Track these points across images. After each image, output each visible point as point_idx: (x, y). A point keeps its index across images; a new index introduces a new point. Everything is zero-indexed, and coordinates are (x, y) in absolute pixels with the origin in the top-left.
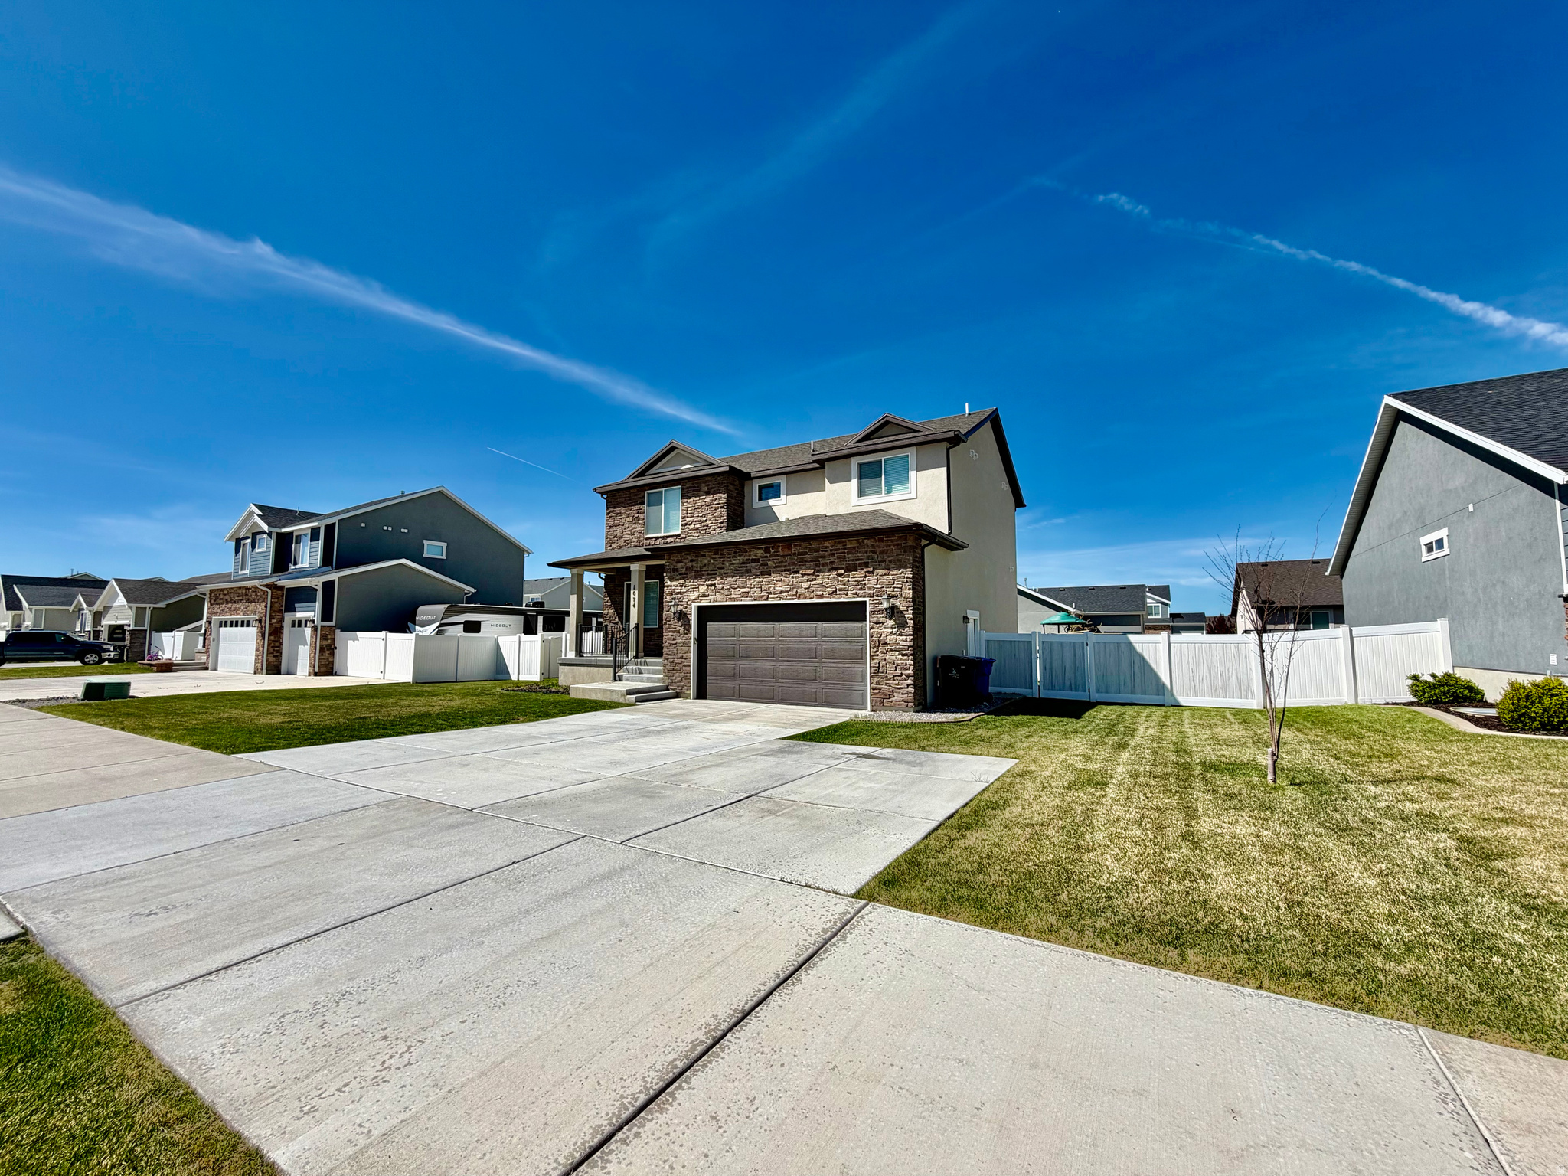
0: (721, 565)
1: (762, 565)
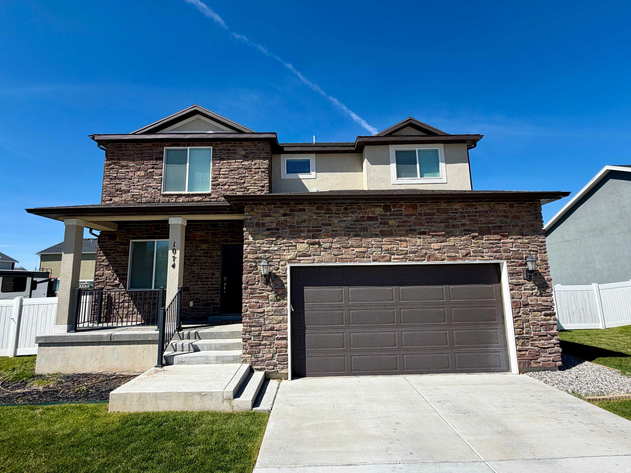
0: (327, 222)
1: (381, 223)
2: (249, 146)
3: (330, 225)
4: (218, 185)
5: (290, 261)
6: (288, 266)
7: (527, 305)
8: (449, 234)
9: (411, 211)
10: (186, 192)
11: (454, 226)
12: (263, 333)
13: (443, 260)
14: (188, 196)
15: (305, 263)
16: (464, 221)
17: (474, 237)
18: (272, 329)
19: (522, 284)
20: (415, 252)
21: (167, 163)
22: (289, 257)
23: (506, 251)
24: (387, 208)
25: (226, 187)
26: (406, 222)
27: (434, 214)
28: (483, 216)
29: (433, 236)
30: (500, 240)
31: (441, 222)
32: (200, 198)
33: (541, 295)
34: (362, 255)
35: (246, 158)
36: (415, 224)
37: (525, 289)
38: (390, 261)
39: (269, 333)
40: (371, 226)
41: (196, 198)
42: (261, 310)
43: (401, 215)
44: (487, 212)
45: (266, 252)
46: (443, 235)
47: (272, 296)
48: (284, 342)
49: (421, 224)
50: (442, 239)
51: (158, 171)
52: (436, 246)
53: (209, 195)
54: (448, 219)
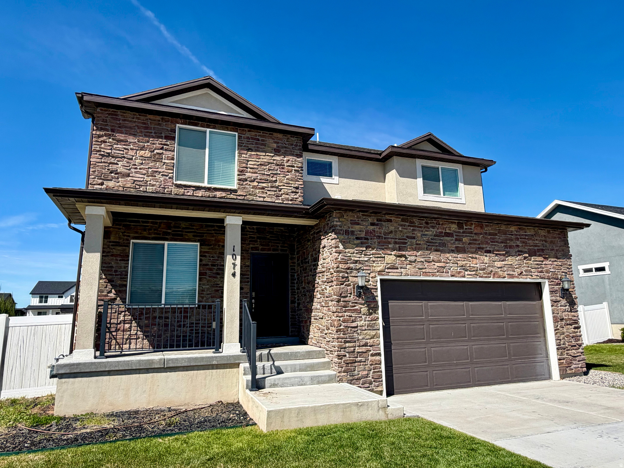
0: (411, 235)
1: (456, 240)
2: (280, 139)
3: (414, 238)
4: (246, 180)
5: (380, 273)
6: (378, 278)
7: (562, 320)
8: (508, 254)
9: (478, 230)
10: (206, 184)
11: (511, 247)
12: (357, 349)
13: (504, 277)
14: (209, 189)
15: (393, 276)
16: (518, 243)
17: (525, 258)
18: (366, 345)
19: (559, 301)
20: (484, 269)
21: (179, 144)
22: (379, 269)
23: (547, 272)
24: (460, 225)
25: (255, 184)
26: (476, 240)
27: (496, 234)
28: (531, 239)
29: (496, 255)
30: (542, 261)
31: (502, 242)
32: (224, 194)
33: (571, 311)
34: (441, 270)
35: (277, 152)
36: (482, 243)
37: (561, 306)
38: (464, 277)
39: (364, 349)
40: (448, 242)
41: (218, 194)
42: (354, 324)
43: (471, 233)
44: (532, 235)
45: (356, 262)
46: (503, 255)
47: (364, 309)
48: (377, 358)
49: (487, 243)
50: (502, 258)
51: (170, 154)
52: (498, 264)
53: (235, 191)
54: (507, 240)
